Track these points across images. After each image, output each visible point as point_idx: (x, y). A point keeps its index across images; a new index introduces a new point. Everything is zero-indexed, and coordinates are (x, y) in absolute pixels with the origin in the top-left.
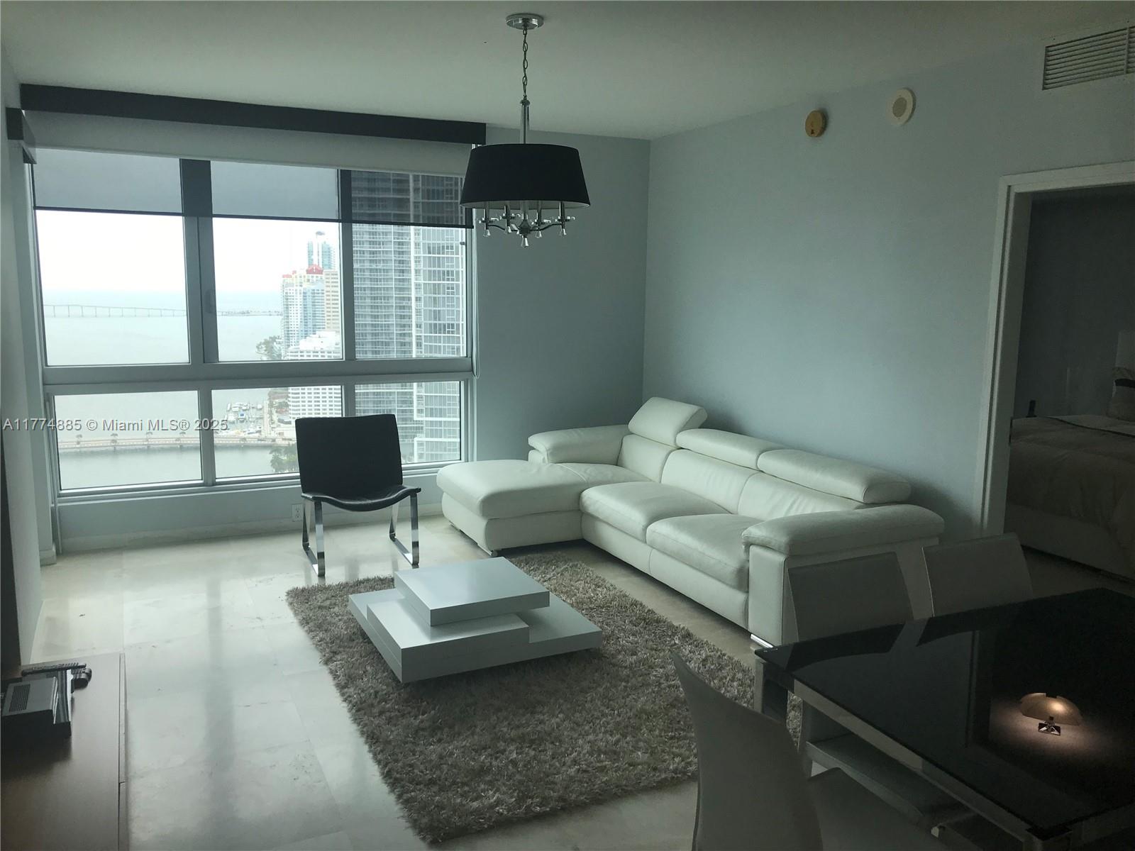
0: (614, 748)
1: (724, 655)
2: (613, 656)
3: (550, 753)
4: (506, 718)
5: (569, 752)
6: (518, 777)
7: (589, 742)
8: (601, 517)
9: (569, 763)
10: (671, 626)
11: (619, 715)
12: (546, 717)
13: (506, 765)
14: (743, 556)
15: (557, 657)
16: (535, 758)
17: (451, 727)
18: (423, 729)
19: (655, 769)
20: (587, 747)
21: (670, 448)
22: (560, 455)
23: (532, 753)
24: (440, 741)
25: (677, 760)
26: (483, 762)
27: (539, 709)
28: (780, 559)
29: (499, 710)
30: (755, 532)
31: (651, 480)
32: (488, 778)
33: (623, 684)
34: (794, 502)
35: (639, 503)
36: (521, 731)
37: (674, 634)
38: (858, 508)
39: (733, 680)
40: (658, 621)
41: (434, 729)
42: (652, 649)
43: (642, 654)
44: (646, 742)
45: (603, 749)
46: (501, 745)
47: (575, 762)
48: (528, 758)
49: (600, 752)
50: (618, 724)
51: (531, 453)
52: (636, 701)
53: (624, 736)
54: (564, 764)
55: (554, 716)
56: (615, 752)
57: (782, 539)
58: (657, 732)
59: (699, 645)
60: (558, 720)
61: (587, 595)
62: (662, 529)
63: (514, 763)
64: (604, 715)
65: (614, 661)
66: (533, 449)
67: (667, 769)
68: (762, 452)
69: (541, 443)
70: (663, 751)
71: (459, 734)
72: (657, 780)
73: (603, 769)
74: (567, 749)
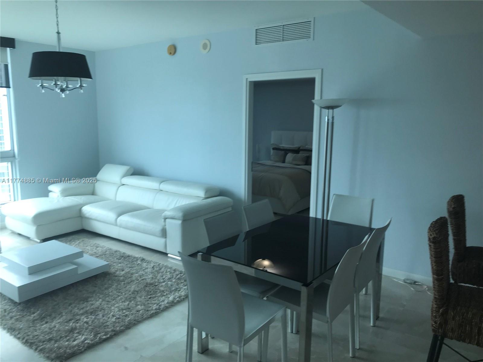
0: (128, 307)
1: (160, 264)
2: (115, 273)
3: (101, 315)
4: (75, 307)
5: (109, 313)
6: (90, 327)
7: (117, 307)
8: (93, 218)
9: (111, 317)
10: (135, 258)
11: (125, 294)
12: (94, 302)
13: (83, 325)
14: (163, 224)
15: (90, 278)
16: (95, 319)
17: (50, 316)
18: (36, 320)
19: (148, 311)
20: (117, 309)
21: (119, 185)
22: (66, 193)
23: (93, 317)
24: (46, 323)
25: (155, 305)
26: (72, 326)
27: (90, 299)
28: (179, 222)
29: (70, 304)
30: (167, 213)
31: (111, 200)
32: (77, 331)
33: (123, 282)
34: (177, 201)
35: (111, 209)
36: (85, 310)
37: (137, 260)
38: (203, 200)
39: (166, 272)
40: (129, 256)
41: (42, 318)
42: (130, 267)
43: (127, 270)
44: (140, 302)
45: (124, 308)
46: (78, 317)
47: (113, 316)
48: (92, 319)
49: (123, 310)
50: (126, 298)
51: (50, 194)
52: (130, 288)
53: (130, 301)
54: (109, 318)
55: (97, 301)
56: (129, 309)
57: (180, 215)
58: (143, 297)
59: (149, 262)
60: (99, 302)
61: (94, 252)
62: (124, 219)
63: (87, 323)
64: (119, 296)
65: (116, 275)
66: (51, 191)
67: (152, 310)
68: (161, 183)
69: (56, 189)
70: (148, 304)
71: (55, 318)
72: (150, 314)
73: (126, 316)
74: (108, 312)
